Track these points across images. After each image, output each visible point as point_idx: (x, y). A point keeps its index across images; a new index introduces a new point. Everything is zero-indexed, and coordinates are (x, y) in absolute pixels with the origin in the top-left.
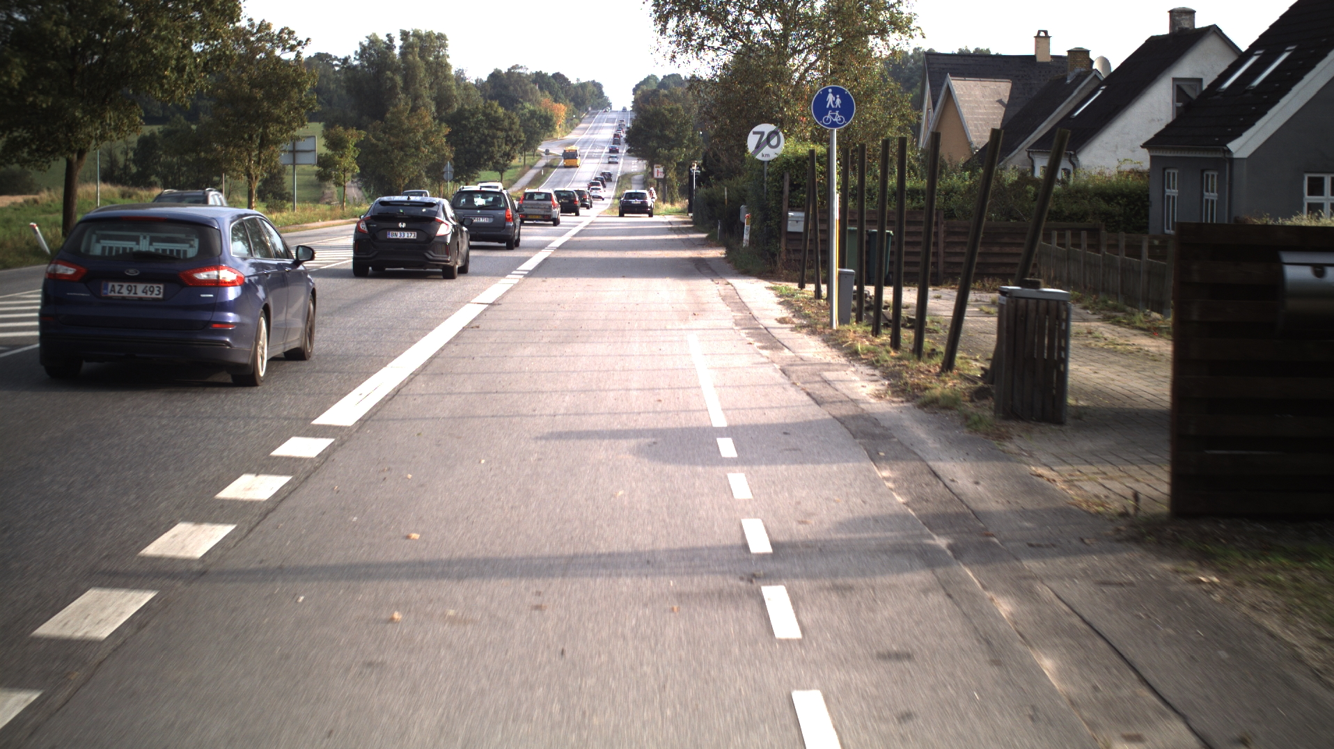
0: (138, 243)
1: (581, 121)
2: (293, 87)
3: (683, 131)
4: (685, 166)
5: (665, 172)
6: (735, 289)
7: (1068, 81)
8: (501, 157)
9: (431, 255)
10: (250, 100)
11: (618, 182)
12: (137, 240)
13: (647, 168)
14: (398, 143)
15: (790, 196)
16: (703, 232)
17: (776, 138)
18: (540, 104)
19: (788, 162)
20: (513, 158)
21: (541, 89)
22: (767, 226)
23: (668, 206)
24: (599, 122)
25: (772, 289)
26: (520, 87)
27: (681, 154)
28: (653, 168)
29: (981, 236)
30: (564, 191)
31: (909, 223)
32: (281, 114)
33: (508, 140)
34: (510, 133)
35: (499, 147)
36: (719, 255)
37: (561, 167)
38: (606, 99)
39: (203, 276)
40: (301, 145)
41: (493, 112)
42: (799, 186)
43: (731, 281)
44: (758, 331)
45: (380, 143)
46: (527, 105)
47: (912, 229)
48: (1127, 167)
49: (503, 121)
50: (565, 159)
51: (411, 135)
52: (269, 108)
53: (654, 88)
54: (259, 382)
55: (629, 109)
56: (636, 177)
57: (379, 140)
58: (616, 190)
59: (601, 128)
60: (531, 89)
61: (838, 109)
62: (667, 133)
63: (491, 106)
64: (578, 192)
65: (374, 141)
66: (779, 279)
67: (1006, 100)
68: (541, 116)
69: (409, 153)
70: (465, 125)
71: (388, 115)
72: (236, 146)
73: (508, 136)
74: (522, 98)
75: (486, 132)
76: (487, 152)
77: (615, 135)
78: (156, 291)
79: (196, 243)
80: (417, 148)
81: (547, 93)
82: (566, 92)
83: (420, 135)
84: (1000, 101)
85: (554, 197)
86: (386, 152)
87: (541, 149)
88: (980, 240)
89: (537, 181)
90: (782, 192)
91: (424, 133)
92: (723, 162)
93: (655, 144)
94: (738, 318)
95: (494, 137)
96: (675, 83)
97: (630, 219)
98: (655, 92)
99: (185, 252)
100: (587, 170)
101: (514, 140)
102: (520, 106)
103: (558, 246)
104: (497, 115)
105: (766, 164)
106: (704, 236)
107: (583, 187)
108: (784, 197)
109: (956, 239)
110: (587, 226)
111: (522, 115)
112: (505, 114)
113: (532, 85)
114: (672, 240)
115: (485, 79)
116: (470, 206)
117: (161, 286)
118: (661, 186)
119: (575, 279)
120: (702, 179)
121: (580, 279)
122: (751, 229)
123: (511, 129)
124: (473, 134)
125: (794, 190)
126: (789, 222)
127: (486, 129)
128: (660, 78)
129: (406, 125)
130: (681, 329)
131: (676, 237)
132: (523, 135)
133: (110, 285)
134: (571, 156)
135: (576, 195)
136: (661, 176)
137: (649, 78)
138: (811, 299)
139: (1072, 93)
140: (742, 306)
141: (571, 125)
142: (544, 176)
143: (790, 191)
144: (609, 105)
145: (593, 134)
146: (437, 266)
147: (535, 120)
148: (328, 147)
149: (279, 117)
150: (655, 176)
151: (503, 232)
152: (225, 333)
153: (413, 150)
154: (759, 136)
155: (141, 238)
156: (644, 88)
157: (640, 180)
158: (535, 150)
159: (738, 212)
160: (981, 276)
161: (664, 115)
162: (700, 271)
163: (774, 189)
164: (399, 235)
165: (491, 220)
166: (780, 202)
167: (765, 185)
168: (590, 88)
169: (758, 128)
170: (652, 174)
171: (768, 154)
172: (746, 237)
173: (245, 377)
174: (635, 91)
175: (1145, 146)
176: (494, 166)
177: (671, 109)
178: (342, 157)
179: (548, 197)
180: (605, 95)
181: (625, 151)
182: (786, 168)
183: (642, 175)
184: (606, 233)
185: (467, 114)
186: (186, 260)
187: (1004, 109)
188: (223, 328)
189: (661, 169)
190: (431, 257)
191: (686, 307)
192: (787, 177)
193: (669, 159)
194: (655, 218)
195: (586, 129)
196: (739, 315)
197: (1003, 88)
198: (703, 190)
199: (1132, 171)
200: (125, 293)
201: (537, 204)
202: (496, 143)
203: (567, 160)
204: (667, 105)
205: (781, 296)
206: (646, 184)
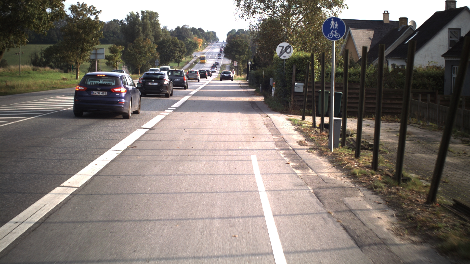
0: (100, 82)
1: (208, 45)
2: (94, 29)
3: (245, 49)
4: (246, 61)
5: (238, 64)
6: (271, 120)
7: (399, 30)
8: (178, 57)
9: (162, 90)
10: (77, 33)
11: (221, 67)
12: (99, 81)
13: (231, 62)
14: (138, 52)
15: (296, 76)
16: (253, 88)
17: (289, 49)
18: (193, 39)
19: (295, 60)
20: (182, 58)
21: (194, 34)
22: (285, 89)
23: (239, 77)
24: (214, 46)
25: (289, 120)
26: (186, 33)
27: (244, 57)
28: (233, 63)
29: (382, 95)
30: (202, 71)
31: (349, 89)
32: (89, 39)
33: (180, 51)
34: (181, 49)
35: (177, 54)
36: (261, 100)
37: (199, 63)
38: (217, 38)
39: (116, 90)
40: (99, 52)
41: (175, 41)
42: (300, 71)
43: (269, 115)
44: (289, 152)
45: (132, 51)
46: (189, 39)
47: (351, 91)
48: (431, 65)
49: (179, 44)
50: (200, 60)
51: (143, 49)
52: (85, 37)
53: (234, 34)
54: (129, 118)
55: (225, 41)
56: (227, 66)
57: (131, 50)
58: (220, 70)
59: (215, 48)
60: (190, 34)
61: (336, 29)
62: (239, 49)
63: (174, 39)
64: (207, 71)
65: (129, 51)
66: (290, 114)
67: (372, 38)
68: (193, 43)
69: (142, 55)
70: (165, 46)
71: (135, 41)
72: (71, 51)
73: (180, 50)
74: (187, 37)
75: (172, 48)
76: (172, 56)
77: (221, 50)
78: (105, 94)
79: (115, 82)
80: (146, 54)
81: (196, 35)
82: (203, 35)
83: (146, 49)
84: (370, 38)
85: (198, 72)
86: (134, 55)
87: (193, 55)
88: (382, 97)
89: (191, 66)
90: (292, 74)
91: (148, 48)
92: (262, 60)
93: (234, 53)
94: (276, 140)
95: (175, 50)
96: (242, 32)
97: (224, 82)
98: (235, 35)
99: (112, 84)
100: (210, 62)
101: (183, 51)
102: (186, 39)
103: (193, 94)
104: (177, 42)
105: (284, 61)
106: (254, 90)
107: (209, 69)
108: (293, 76)
109: (370, 96)
110: (207, 85)
111: (187, 43)
112: (179, 42)
113: (191, 32)
114: (241, 92)
115: (174, 30)
116: (172, 75)
117: (106, 92)
118: (236, 68)
119: (196, 112)
120: (253, 67)
121: (199, 113)
122: (275, 89)
123: (182, 47)
124: (168, 49)
125: (298, 73)
126: (295, 87)
127: (172, 47)
128: (237, 30)
129: (141, 45)
130: (247, 150)
131: (242, 90)
132: (186, 50)
133: (93, 92)
134: (203, 59)
135: (206, 72)
136: (236, 65)
137: (233, 30)
138: (311, 127)
139: (401, 35)
140: (276, 131)
141: (204, 47)
142: (194, 65)
143: (296, 73)
144: (218, 40)
145: (212, 50)
146: (164, 94)
147: (191, 44)
148: (111, 53)
149: (88, 40)
150: (234, 65)
151: (183, 84)
152: (122, 104)
153: (144, 54)
154: (281, 48)
155: (101, 80)
156: (231, 34)
157: (229, 67)
158: (191, 55)
159: (269, 81)
160: (384, 114)
161: (238, 43)
162: (254, 109)
163: (289, 72)
164: (152, 84)
165: (179, 80)
166: (291, 78)
167: (284, 70)
168: (211, 34)
169: (281, 44)
170: (233, 64)
171: (286, 56)
172: (273, 93)
173: (126, 116)
174: (227, 35)
175: (443, 56)
176: (175, 61)
177: (241, 40)
178: (116, 56)
179: (196, 72)
180: (217, 36)
181: (223, 56)
182: (294, 63)
183: (230, 65)
184: (214, 88)
185: (165, 42)
186: (112, 86)
187: (371, 41)
188: (121, 103)
189: (236, 63)
190: (162, 91)
191: (248, 132)
192: (295, 67)
193: (239, 59)
194: (234, 82)
195: (210, 48)
196: (277, 138)
197: (371, 33)
198: (253, 71)
199: (434, 67)
200: (97, 94)
201: (193, 75)
202: (176, 52)
203: (201, 61)
204: (239, 39)
205: (295, 125)
206: (231, 68)
